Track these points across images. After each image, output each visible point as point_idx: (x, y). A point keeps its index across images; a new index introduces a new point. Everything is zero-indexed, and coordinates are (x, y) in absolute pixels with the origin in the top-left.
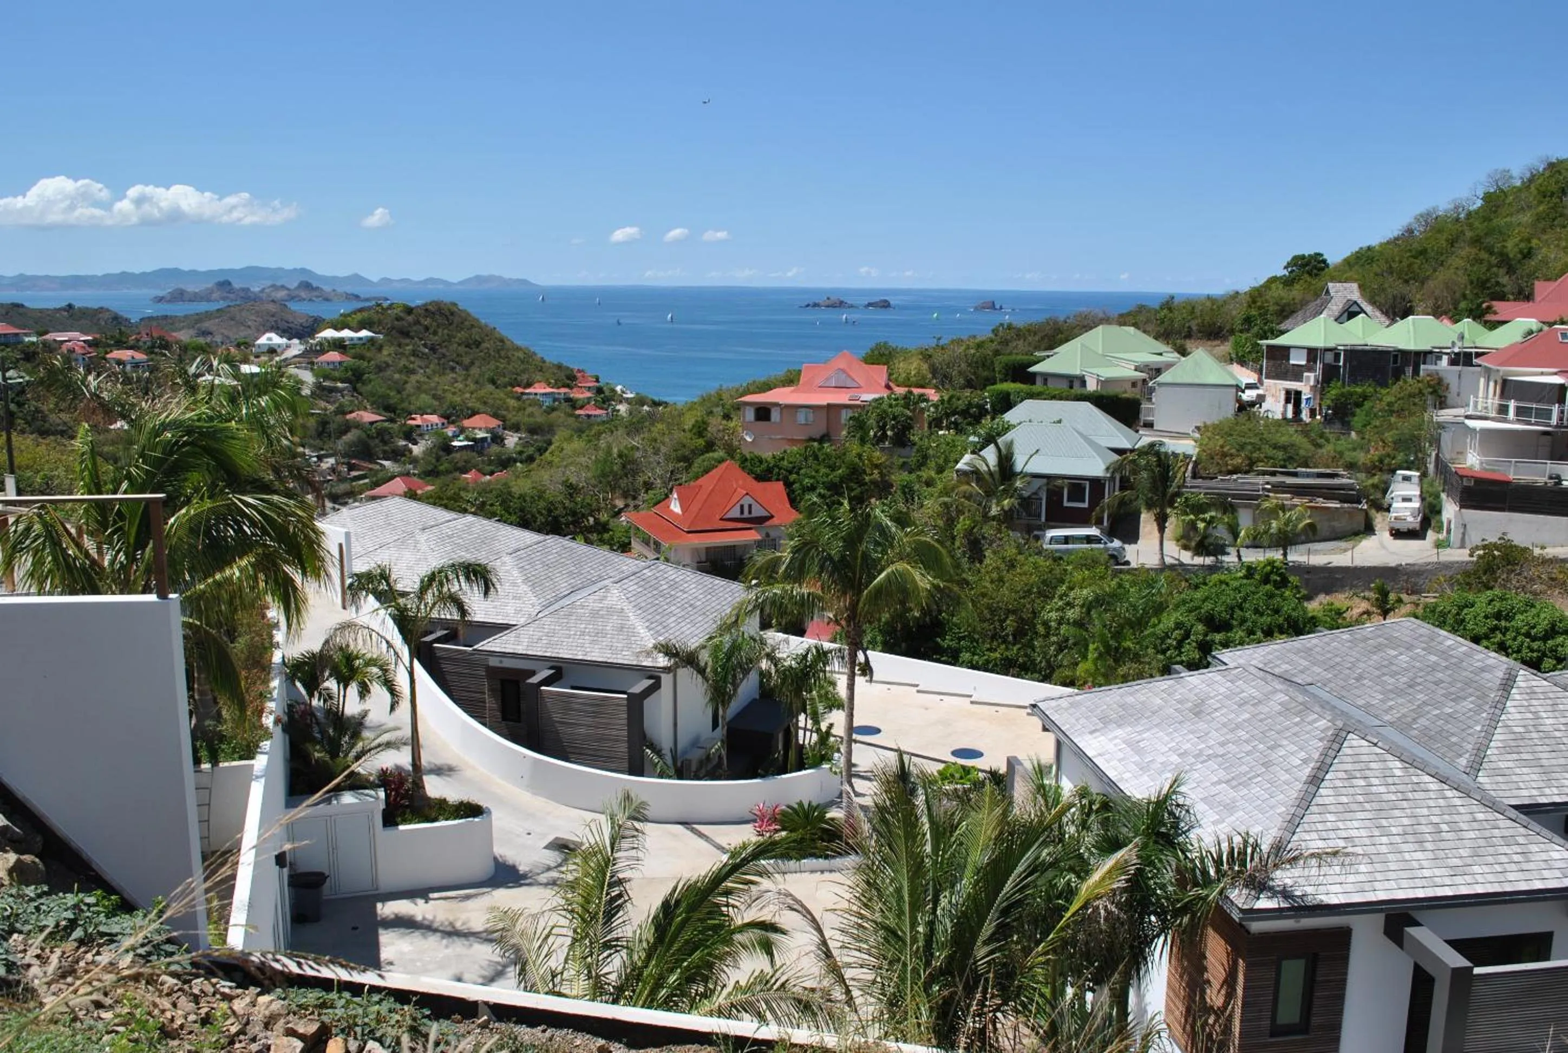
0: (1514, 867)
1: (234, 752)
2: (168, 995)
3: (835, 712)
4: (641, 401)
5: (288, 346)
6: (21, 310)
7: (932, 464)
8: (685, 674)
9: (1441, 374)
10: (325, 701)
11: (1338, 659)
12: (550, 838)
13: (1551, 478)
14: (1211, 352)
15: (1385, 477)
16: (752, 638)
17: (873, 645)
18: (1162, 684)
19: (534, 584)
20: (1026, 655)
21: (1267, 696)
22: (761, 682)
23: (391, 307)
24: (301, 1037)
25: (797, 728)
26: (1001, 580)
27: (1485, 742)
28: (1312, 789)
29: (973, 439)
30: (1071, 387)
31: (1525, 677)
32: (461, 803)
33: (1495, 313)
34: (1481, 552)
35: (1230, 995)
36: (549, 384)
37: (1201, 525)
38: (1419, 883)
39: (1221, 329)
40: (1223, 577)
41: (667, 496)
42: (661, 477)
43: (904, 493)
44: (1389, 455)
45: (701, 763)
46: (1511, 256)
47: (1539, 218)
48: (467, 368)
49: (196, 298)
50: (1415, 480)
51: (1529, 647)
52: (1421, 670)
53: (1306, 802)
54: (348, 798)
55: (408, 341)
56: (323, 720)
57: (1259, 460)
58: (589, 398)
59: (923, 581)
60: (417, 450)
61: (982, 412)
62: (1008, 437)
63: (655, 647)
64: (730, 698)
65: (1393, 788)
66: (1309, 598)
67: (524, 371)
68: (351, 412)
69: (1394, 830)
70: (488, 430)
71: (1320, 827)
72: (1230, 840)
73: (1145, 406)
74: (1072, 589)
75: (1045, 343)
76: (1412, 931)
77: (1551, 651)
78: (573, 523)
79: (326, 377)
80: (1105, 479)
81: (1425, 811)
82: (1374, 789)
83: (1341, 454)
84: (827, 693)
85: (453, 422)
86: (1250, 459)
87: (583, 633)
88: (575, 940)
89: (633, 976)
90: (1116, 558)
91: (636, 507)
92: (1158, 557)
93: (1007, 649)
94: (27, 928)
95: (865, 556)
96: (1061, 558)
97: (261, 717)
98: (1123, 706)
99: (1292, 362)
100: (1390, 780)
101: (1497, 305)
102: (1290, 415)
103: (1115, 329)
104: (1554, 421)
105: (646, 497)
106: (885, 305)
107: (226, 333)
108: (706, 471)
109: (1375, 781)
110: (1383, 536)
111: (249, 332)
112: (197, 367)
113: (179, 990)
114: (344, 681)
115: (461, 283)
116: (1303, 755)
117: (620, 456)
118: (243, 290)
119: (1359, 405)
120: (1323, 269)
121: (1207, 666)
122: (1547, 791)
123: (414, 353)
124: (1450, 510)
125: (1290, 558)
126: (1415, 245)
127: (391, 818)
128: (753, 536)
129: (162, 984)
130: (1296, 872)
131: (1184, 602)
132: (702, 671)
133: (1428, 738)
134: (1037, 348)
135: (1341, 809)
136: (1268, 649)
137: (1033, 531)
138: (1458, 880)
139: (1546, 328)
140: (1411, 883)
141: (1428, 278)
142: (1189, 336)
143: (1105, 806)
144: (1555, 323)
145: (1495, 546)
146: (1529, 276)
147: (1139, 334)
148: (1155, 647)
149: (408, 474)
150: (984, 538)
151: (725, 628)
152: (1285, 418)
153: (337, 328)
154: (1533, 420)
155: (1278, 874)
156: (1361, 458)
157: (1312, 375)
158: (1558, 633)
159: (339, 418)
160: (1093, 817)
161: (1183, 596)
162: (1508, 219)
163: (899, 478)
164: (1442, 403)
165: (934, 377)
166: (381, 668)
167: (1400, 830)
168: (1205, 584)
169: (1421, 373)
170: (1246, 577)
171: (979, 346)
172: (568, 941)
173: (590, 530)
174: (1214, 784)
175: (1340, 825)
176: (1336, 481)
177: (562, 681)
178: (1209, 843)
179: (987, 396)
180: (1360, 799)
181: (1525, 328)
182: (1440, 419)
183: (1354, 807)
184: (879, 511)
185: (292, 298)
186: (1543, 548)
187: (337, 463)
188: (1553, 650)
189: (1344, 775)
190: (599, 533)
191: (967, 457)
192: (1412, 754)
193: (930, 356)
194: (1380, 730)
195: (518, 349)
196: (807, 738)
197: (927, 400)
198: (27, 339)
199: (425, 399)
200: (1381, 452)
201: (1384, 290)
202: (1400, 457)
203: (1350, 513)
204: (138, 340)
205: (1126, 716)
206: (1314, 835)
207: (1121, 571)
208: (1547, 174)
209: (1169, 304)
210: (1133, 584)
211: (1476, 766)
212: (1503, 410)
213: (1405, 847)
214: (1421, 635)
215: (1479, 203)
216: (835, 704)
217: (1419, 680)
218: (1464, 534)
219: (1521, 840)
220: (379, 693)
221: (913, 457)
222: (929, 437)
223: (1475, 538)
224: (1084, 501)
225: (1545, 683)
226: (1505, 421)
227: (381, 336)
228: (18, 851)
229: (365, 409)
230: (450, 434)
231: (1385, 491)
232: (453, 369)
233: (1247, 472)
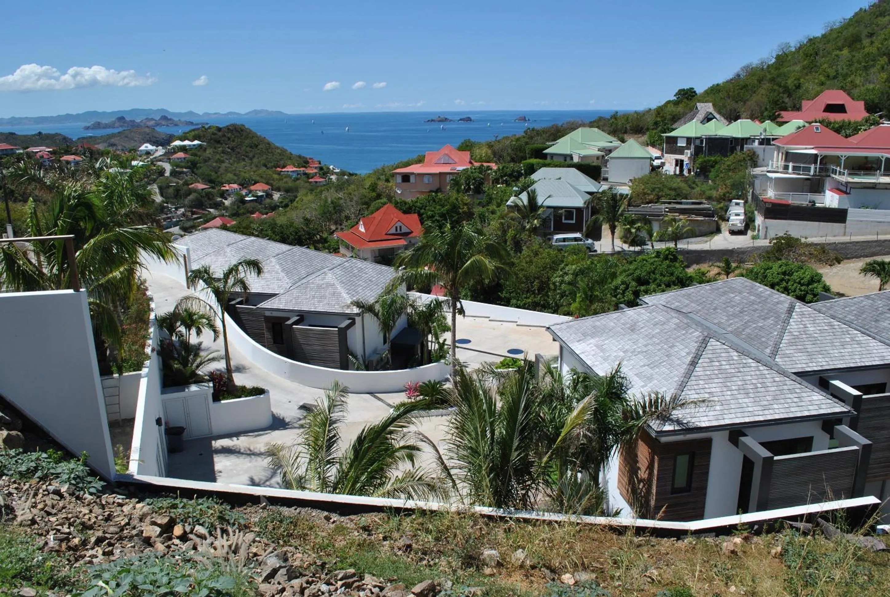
0: (794, 404)
1: (130, 367)
2: (88, 505)
3: (446, 333)
4: (343, 173)
5: (157, 150)
6: (14, 136)
7: (494, 202)
8: (368, 316)
9: (755, 150)
10: (179, 337)
11: (704, 299)
12: (301, 404)
13: (810, 202)
14: (637, 141)
15: (726, 203)
16: (402, 296)
17: (466, 297)
18: (614, 315)
19: (288, 272)
20: (544, 300)
21: (668, 321)
22: (408, 319)
23: (210, 128)
24: (159, 525)
25: (427, 341)
26: (531, 262)
27: (780, 340)
28: (692, 368)
29: (515, 189)
30: (565, 160)
31: (799, 306)
32: (254, 388)
33: (782, 117)
34: (775, 241)
35: (651, 474)
36: (295, 166)
37: (633, 231)
38: (746, 414)
39: (642, 128)
40: (644, 257)
41: (357, 223)
42: (354, 213)
43: (480, 218)
44: (728, 192)
45: (378, 362)
46: (790, 87)
47: (804, 68)
48: (251, 159)
49: (106, 126)
50: (742, 205)
51: (799, 289)
52: (746, 304)
53: (688, 375)
54: (194, 388)
55: (219, 146)
56: (178, 348)
57: (662, 196)
58: (316, 173)
59: (490, 264)
60: (227, 203)
61: (520, 175)
62: (532, 188)
63: (352, 303)
64: (392, 328)
65: (733, 366)
66: (688, 266)
67: (281, 160)
68: (192, 184)
69: (734, 388)
70: (264, 191)
71: (696, 387)
72: (650, 395)
73: (603, 169)
74: (567, 265)
75: (551, 138)
76: (743, 439)
77: (811, 291)
78: (309, 239)
79: (177, 166)
80: (583, 208)
81: (749, 378)
82: (723, 367)
83: (704, 192)
84: (442, 323)
85: (245, 188)
86: (658, 196)
87: (314, 297)
88: (311, 460)
89: (343, 477)
90: (590, 248)
91: (342, 229)
92: (611, 247)
93: (535, 297)
94: (11, 472)
95: (459, 252)
96: (562, 250)
97: (144, 348)
98: (594, 327)
99: (679, 145)
100: (731, 362)
101: (783, 113)
102: (678, 172)
103: (587, 129)
104: (812, 173)
105: (347, 224)
106: (469, 119)
107: (123, 144)
108: (378, 209)
109: (724, 363)
110: (725, 233)
111: (136, 143)
112: (100, 164)
113: (94, 502)
114: (189, 327)
115: (246, 114)
116: (687, 350)
117: (332, 203)
118: (131, 121)
119: (713, 167)
120: (694, 96)
121: (637, 305)
122: (811, 365)
123: (223, 152)
124: (759, 220)
125: (678, 246)
126: (741, 83)
127: (217, 398)
128: (402, 242)
129: (85, 499)
130: (683, 411)
131: (625, 271)
132: (376, 315)
133: (749, 339)
134: (548, 140)
135: (706, 377)
136: (668, 295)
137: (547, 236)
138: (766, 412)
139: (807, 125)
140: (742, 415)
141: (747, 100)
142: (626, 132)
143: (586, 378)
144: (812, 122)
145: (782, 238)
146: (799, 98)
147: (600, 132)
148: (611, 294)
149: (223, 215)
150: (522, 240)
151: (388, 291)
152: (675, 174)
153: (182, 140)
154: (801, 173)
155: (674, 412)
156: (714, 194)
157: (689, 152)
158: (814, 281)
159: (185, 187)
160: (579, 385)
161: (624, 267)
162: (788, 68)
163: (477, 210)
164: (755, 165)
165: (495, 157)
166: (207, 319)
167: (737, 388)
168: (635, 261)
169: (745, 150)
170: (656, 257)
171: (518, 140)
172: (308, 460)
173: (318, 242)
174: (641, 366)
175: (707, 386)
176: (701, 206)
177: (305, 322)
178: (639, 398)
179: (521, 167)
180: (716, 372)
181: (797, 125)
182: (754, 173)
183: (713, 376)
184: (467, 229)
185: (158, 125)
186: (806, 238)
187: (185, 211)
188: (812, 290)
189: (707, 360)
190: (322, 243)
191: (512, 198)
192: (743, 348)
193: (492, 146)
194: (725, 335)
195: (278, 148)
196: (433, 346)
197: (491, 169)
198: (18, 152)
199: (230, 176)
200: (724, 191)
201: (725, 107)
202: (734, 193)
203: (709, 223)
204: (76, 150)
205: (595, 332)
206: (693, 392)
207: (593, 255)
208: (808, 45)
209: (615, 116)
210: (599, 262)
211: (775, 353)
212: (786, 167)
213: (739, 396)
214: (747, 286)
215: (774, 60)
216: (446, 329)
217: (746, 309)
218: (766, 232)
219: (798, 391)
220: (207, 333)
221: (484, 199)
222: (492, 188)
223: (772, 234)
224: (573, 220)
225: (810, 309)
226: (787, 173)
227: (205, 144)
228: (8, 429)
229: (199, 182)
230: (244, 194)
231: (726, 211)
232: (244, 160)
233: (656, 203)
